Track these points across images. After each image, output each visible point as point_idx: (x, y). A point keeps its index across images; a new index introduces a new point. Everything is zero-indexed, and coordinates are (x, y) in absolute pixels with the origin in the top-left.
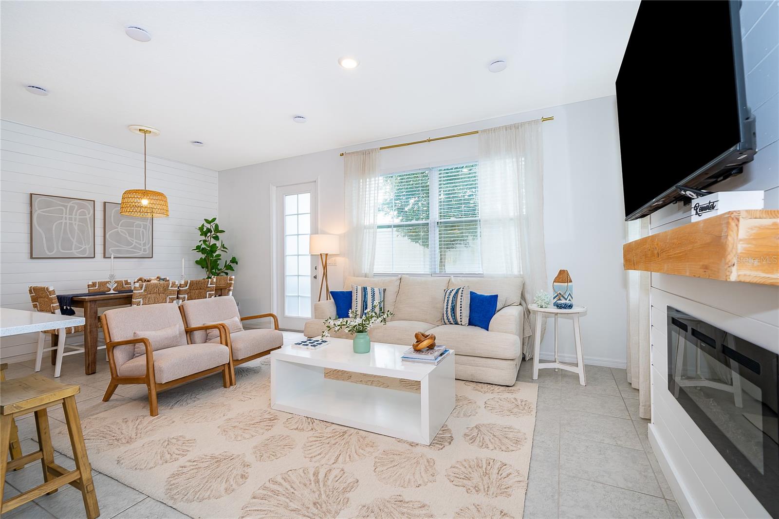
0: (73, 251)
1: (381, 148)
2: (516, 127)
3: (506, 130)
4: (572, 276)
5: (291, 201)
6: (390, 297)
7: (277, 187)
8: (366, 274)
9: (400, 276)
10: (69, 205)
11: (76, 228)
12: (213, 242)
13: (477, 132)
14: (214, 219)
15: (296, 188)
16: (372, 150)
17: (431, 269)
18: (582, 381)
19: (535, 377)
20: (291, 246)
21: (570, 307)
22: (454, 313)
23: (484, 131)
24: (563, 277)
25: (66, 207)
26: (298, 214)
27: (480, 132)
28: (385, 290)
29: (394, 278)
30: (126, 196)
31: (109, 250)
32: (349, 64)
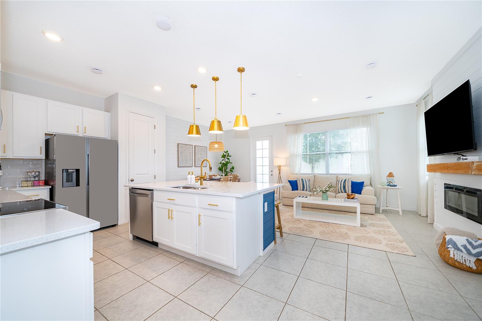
0: (188, 164)
1: (304, 123)
2: (367, 116)
3: (363, 117)
4: (394, 174)
5: (259, 144)
6: (312, 183)
7: (252, 138)
8: (297, 174)
9: (314, 175)
10: (187, 147)
11: (188, 155)
12: (227, 160)
13: (349, 117)
14: (227, 151)
15: (262, 138)
16: (300, 124)
17: (326, 172)
18: (401, 213)
19: (381, 212)
20: (259, 162)
21: (396, 186)
22: (344, 188)
23: (353, 117)
24: (391, 175)
25: (186, 148)
26: (263, 149)
27: (350, 118)
28: (309, 180)
29: (312, 175)
30: (211, 144)
31: (196, 164)
32: (315, 100)
